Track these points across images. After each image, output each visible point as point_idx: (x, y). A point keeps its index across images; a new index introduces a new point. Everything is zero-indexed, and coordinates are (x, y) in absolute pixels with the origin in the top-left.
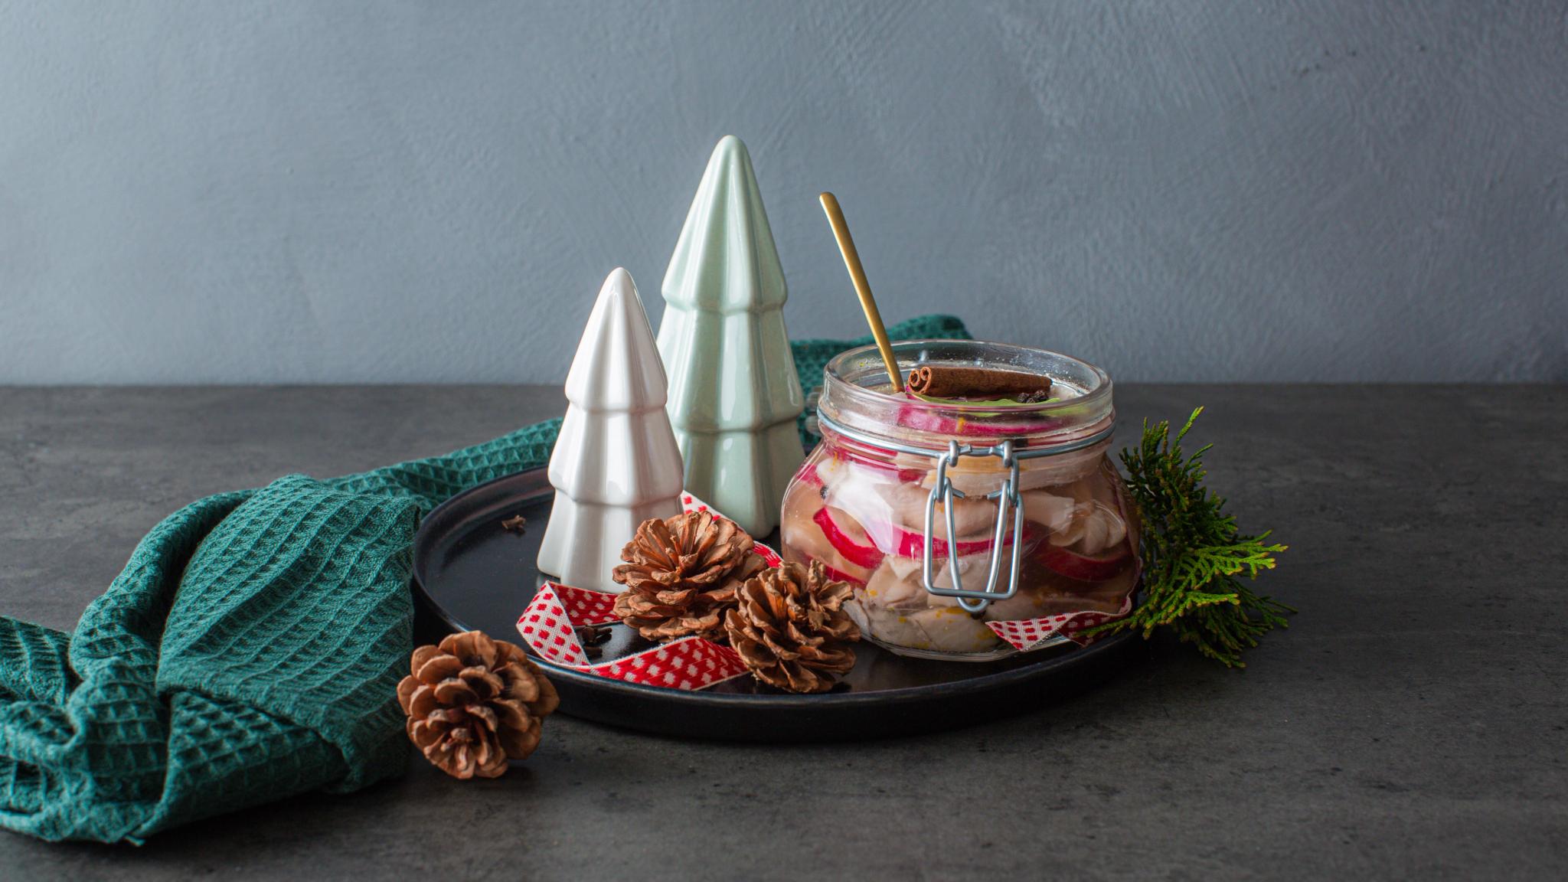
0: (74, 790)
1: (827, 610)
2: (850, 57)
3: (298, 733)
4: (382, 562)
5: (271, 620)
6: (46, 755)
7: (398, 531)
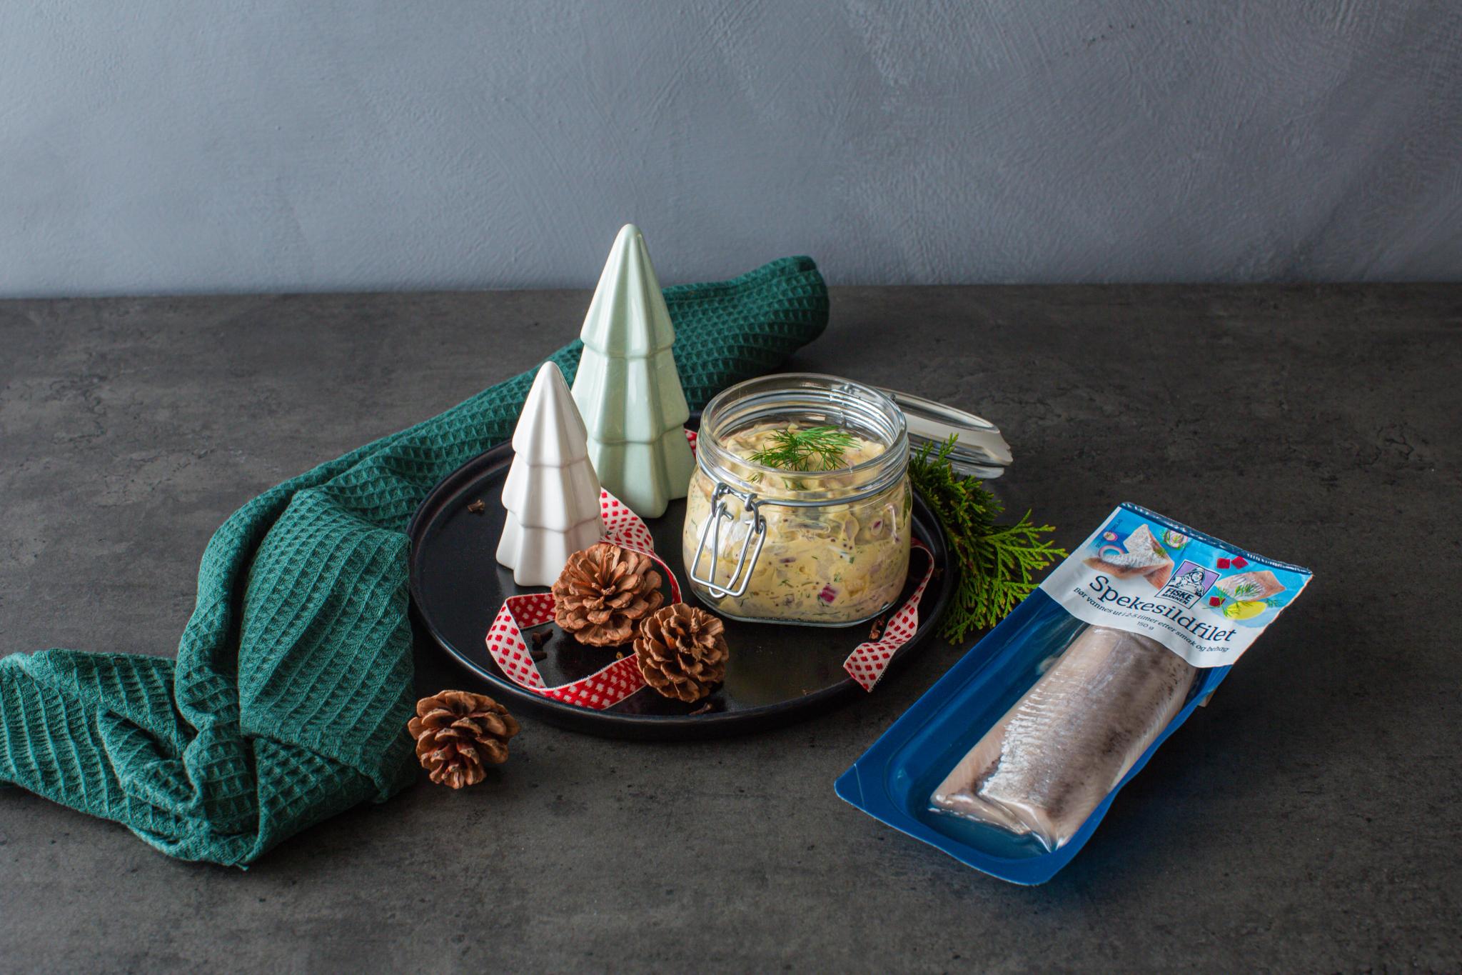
0: (196, 825)
1: (705, 647)
2: (726, 33)
3: (343, 770)
4: (387, 599)
5: (314, 657)
6: (176, 810)
7: (397, 567)
